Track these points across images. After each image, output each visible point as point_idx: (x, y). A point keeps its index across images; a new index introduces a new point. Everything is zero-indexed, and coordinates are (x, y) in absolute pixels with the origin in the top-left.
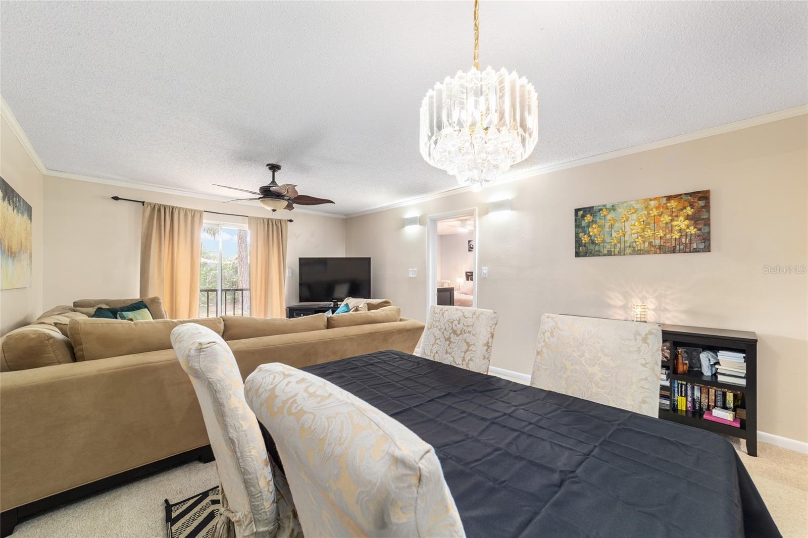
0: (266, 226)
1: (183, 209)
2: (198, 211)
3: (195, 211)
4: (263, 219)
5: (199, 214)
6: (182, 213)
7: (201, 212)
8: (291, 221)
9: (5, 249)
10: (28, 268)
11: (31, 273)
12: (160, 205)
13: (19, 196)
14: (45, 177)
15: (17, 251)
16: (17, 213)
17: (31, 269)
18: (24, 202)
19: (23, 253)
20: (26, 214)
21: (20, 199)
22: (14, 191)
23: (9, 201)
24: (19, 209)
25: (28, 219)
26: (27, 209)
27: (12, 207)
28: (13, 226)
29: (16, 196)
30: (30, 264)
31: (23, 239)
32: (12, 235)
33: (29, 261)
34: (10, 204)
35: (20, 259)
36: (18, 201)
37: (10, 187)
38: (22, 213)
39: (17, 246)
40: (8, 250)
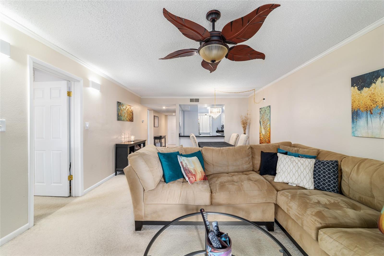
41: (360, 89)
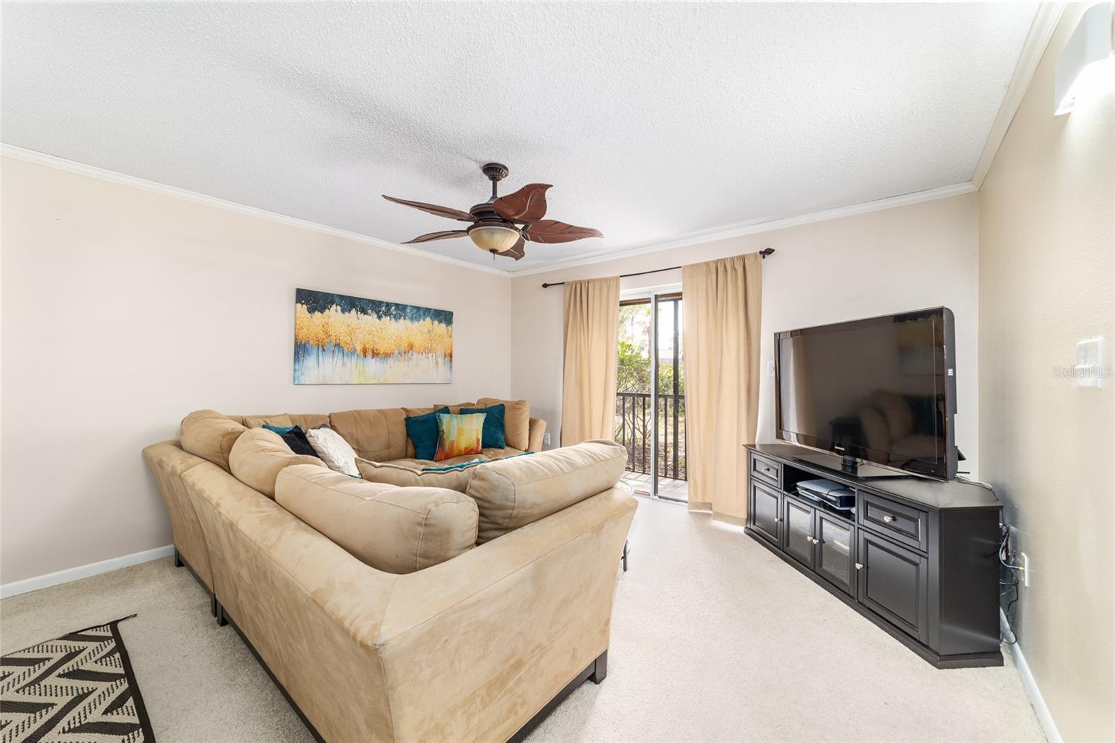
0: (714, 276)
1: (598, 279)
2: (613, 277)
3: (611, 278)
4: (707, 264)
5: (615, 282)
6: (597, 286)
7: (617, 279)
8: (769, 252)
9: (355, 351)
10: (437, 367)
11: (449, 371)
12: (576, 283)
13: (397, 305)
14: (512, 279)
15: (396, 352)
16: (393, 320)
17: (451, 367)
18: (418, 309)
19: (419, 353)
20: (428, 320)
21: (405, 307)
22: (381, 302)
23: (364, 312)
24: (401, 316)
25: (436, 322)
26: (433, 314)
27: (375, 316)
28: (379, 331)
29: (388, 305)
30: (445, 363)
31: (418, 341)
32: (376, 339)
33: (440, 360)
34: (367, 314)
35: (407, 358)
36: (396, 310)
37: (366, 299)
38: (412, 319)
39: (394, 348)
40: (365, 352)
41: (311, 310)
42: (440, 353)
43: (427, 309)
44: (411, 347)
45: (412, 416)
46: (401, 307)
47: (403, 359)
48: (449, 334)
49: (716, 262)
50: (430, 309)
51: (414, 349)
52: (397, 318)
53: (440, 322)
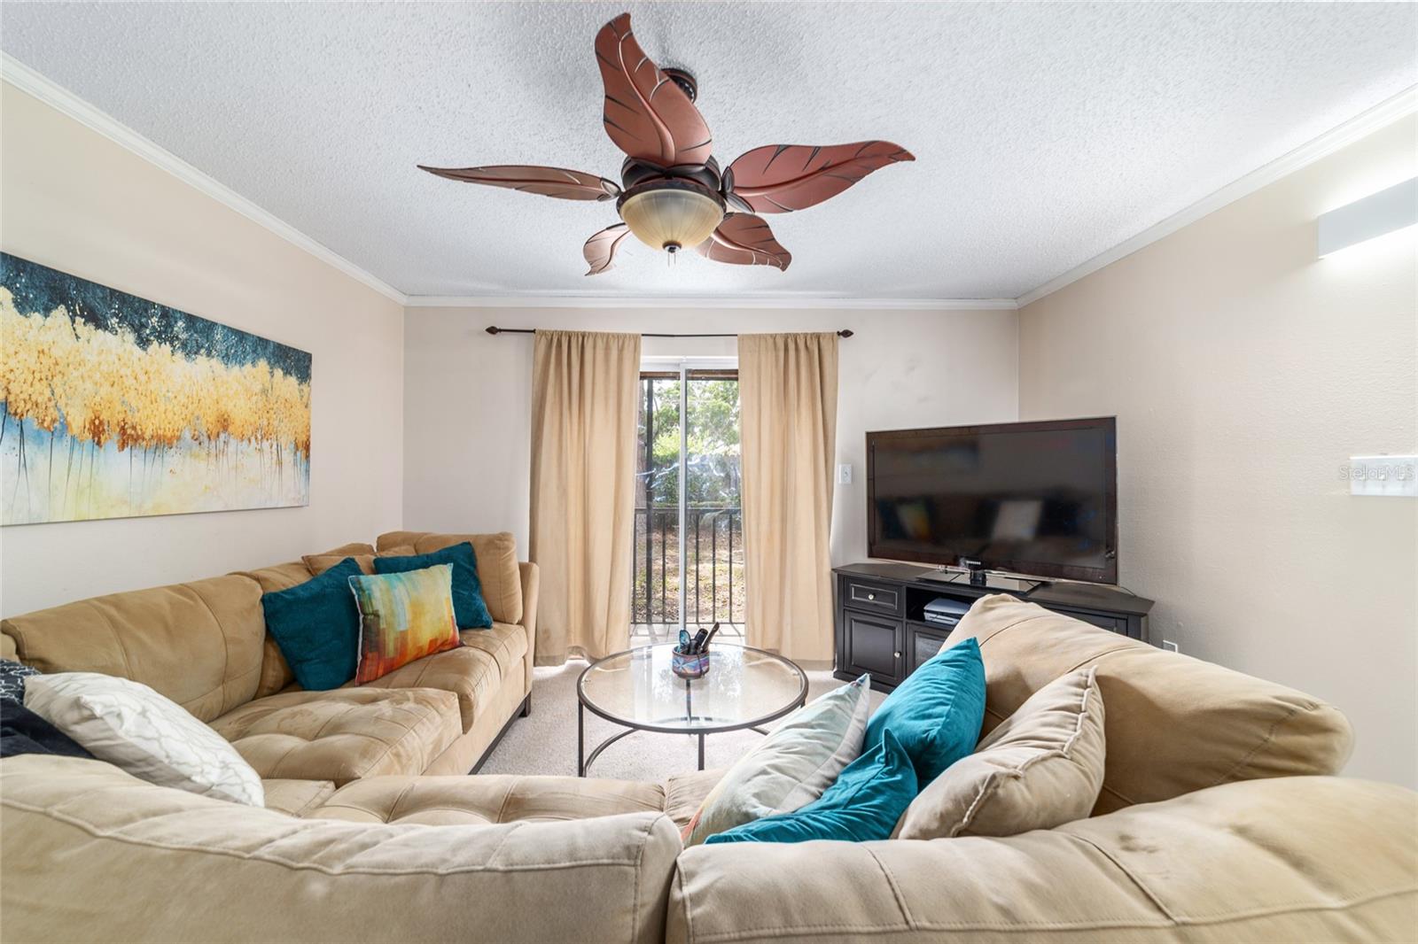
0: (782, 354)
1: (603, 335)
2: (630, 335)
3: (625, 335)
4: (774, 337)
5: (632, 342)
6: (600, 344)
7: (636, 338)
8: (847, 334)
9: (66, 426)
10: (280, 472)
11: (303, 479)
12: (561, 334)
13: (191, 320)
14: (407, 309)
15: (187, 435)
16: (179, 354)
17: (307, 471)
18: (241, 336)
19: (242, 440)
20: (263, 364)
21: (210, 326)
22: (146, 302)
23: (96, 319)
24: (199, 347)
25: (279, 373)
26: (273, 354)
27: (131, 337)
28: (143, 378)
29: (167, 314)
30: (295, 464)
31: (242, 410)
32: (131, 397)
33: (287, 456)
34: (106, 328)
35: (213, 451)
36: (187, 329)
37: (103, 288)
38: (226, 358)
39: (182, 424)
40: (97, 431)
42: (286, 441)
43: (260, 339)
44: (224, 423)
45: (273, 590)
46: (200, 325)
47: (204, 454)
48: (305, 400)
49: (786, 337)
50: (267, 341)
51: (231, 429)
52: (190, 350)
53: (287, 372)
